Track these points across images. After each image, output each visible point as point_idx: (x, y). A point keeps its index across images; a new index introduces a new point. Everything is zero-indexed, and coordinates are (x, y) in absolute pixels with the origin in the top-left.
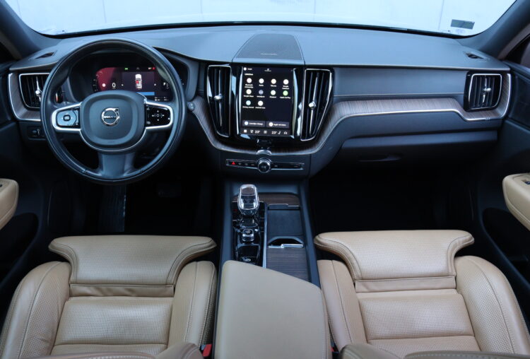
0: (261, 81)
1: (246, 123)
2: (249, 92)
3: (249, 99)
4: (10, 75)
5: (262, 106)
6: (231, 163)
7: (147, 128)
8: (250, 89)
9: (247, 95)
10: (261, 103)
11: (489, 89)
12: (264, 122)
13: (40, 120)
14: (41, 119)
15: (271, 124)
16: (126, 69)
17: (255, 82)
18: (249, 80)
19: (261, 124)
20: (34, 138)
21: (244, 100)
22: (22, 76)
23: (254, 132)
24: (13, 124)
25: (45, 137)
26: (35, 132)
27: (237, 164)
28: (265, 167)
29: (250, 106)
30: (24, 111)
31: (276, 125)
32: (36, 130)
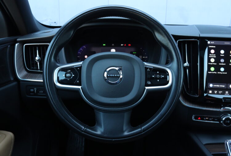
0: (222, 52)
1: (211, 85)
2: (213, 60)
3: (213, 66)
4: (16, 45)
5: (224, 72)
7: (147, 88)
8: (214, 58)
9: (211, 62)
10: (222, 69)
13: (42, 81)
14: (44, 79)
16: (104, 45)
17: (217, 53)
18: (213, 51)
20: (32, 95)
21: (209, 67)
22: (26, 46)
23: (218, 93)
24: (15, 83)
25: (47, 95)
26: (32, 90)
28: (229, 122)
29: (213, 71)
30: (25, 73)
32: (34, 89)
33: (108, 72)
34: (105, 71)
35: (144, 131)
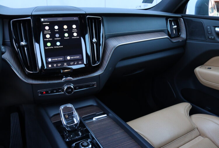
0: (56, 27)
1: (50, 60)
2: (48, 36)
3: (49, 41)
5: (60, 46)
6: (42, 93)
8: (49, 34)
9: (47, 38)
10: (58, 43)
11: (176, 26)
12: (63, 57)
15: (69, 58)
17: (52, 29)
18: (47, 28)
19: (62, 59)
23: (57, 65)
27: (47, 92)
28: (70, 90)
31: (72, 58)
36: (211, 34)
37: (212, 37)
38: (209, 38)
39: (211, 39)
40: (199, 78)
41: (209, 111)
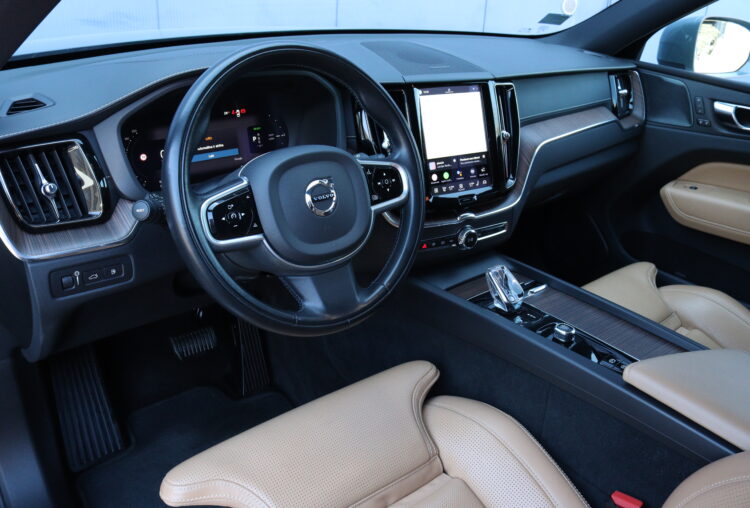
7: (373, 208)
11: (625, 92)
23: (448, 190)
26: (67, 279)
28: (472, 239)
32: (72, 275)
33: (311, 192)
34: (304, 192)
35: (390, 287)
36: (703, 114)
37: (704, 122)
38: (698, 123)
39: (703, 125)
40: (671, 207)
41: (683, 278)
